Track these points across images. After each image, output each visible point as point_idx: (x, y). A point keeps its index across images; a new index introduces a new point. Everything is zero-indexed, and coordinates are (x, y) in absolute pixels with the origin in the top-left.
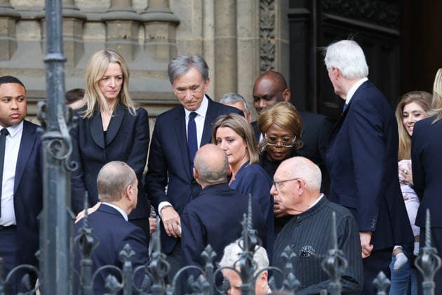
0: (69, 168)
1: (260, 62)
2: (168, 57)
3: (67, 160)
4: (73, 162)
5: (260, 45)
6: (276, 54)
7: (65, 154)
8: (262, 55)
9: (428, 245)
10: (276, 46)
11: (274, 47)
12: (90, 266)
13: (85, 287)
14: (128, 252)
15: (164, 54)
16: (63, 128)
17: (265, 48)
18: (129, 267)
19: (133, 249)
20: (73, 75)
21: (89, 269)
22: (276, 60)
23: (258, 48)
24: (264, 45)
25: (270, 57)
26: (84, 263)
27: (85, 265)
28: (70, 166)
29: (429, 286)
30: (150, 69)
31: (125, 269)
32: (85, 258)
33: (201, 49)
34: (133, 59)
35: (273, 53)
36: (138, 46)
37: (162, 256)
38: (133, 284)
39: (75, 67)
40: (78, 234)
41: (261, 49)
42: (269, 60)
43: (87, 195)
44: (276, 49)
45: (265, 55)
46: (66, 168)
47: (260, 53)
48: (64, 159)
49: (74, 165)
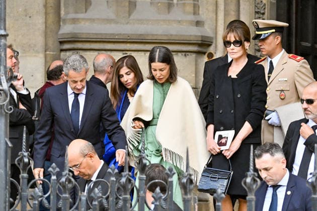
0: (6, 111)
1: (255, 15)
2: (192, 11)
3: (5, 105)
4: (10, 107)
5: (255, 3)
6: (266, 10)
7: (5, 100)
8: (257, 10)
9: (251, 171)
10: (267, 4)
11: (265, 4)
12: (26, 178)
13: (22, 193)
14: (54, 169)
15: (190, 9)
16: (4, 82)
17: (259, 6)
18: (54, 180)
19: (58, 167)
20: (128, 23)
21: (26, 181)
22: (266, 14)
23: (254, 6)
24: (258, 4)
25: (262, 12)
26: (22, 176)
27: (23, 178)
28: (7, 110)
29: (251, 200)
30: (180, 19)
31: (52, 181)
32: (23, 173)
33: (215, 6)
34: (169, 12)
35: (265, 9)
36: (173, 3)
37: (69, 174)
38: (58, 192)
39: (129, 17)
40: (19, 156)
41: (256, 6)
42: (261, 13)
43: (25, 129)
44: (266, 6)
45: (259, 10)
46: (5, 111)
47: (255, 9)
48: (4, 105)
49: (11, 108)
